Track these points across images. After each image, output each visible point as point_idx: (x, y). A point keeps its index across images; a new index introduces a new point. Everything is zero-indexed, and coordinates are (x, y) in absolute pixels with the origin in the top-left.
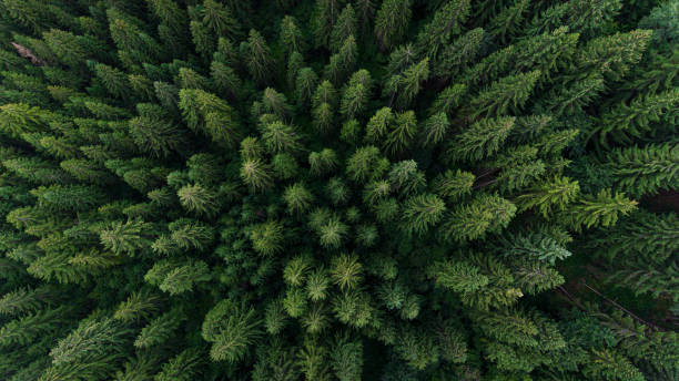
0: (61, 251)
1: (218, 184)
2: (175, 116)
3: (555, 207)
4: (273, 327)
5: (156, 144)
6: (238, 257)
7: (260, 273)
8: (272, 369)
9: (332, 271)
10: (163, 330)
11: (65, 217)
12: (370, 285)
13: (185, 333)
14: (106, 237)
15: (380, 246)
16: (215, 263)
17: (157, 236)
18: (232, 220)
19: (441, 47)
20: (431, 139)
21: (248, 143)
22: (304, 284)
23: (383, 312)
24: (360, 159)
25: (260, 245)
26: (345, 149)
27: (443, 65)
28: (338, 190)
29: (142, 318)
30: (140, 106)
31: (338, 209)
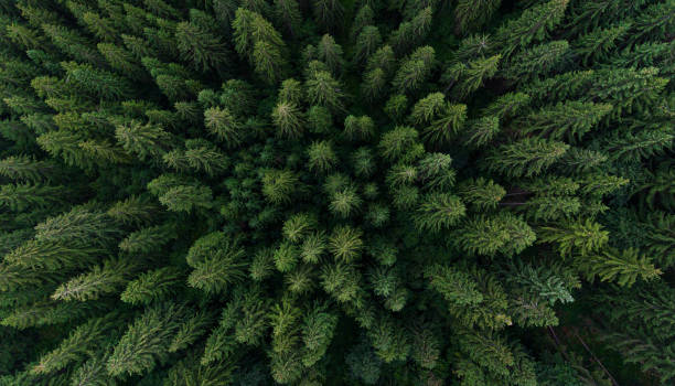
0: (75, 132)
1: (247, 116)
2: (225, 33)
3: (575, 250)
4: (256, 273)
5: (199, 56)
6: (245, 194)
7: (261, 217)
8: (243, 313)
9: (331, 238)
10: (150, 240)
11: (87, 100)
12: (365, 265)
13: (172, 251)
14: (122, 133)
15: (387, 230)
16: (220, 193)
17: (171, 148)
18: (249, 156)
19: (518, 48)
20: (476, 139)
21: (289, 85)
22: (301, 242)
23: (368, 295)
24: (397, 137)
25: (269, 190)
26: (384, 123)
27: (513, 68)
28: (363, 160)
29: (134, 223)
30: (193, 12)
31: (358, 180)
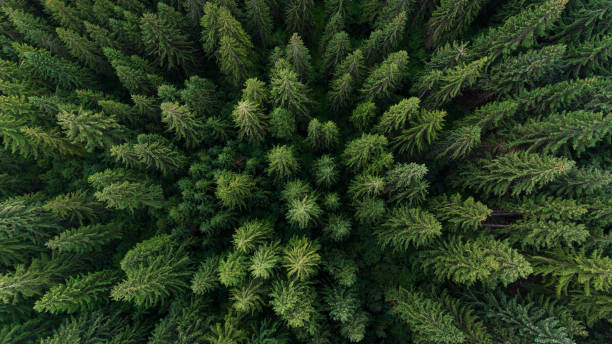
0: (18, 116)
1: (208, 116)
2: (194, 31)
4: (198, 286)
5: (164, 50)
6: (196, 196)
7: (212, 222)
8: (177, 333)
9: (286, 251)
10: (86, 240)
11: (43, 87)
12: (321, 282)
13: (115, 252)
15: (345, 244)
16: (171, 193)
17: (123, 142)
18: (208, 157)
19: (500, 58)
20: (452, 151)
21: (252, 84)
22: (251, 253)
23: (323, 317)
24: (362, 146)
25: (222, 192)
26: (350, 132)
27: (494, 78)
28: (326, 169)
29: (77, 219)
30: (160, 5)
31: (319, 189)
